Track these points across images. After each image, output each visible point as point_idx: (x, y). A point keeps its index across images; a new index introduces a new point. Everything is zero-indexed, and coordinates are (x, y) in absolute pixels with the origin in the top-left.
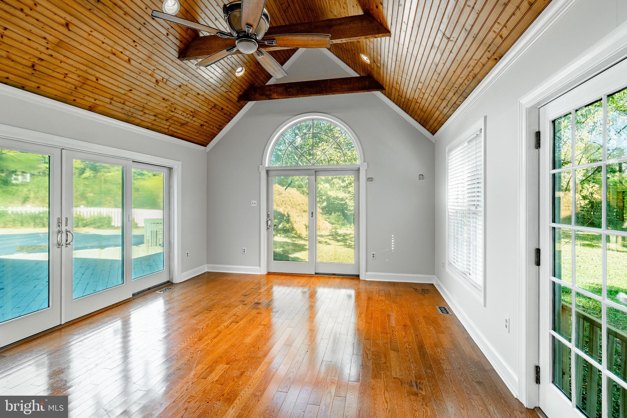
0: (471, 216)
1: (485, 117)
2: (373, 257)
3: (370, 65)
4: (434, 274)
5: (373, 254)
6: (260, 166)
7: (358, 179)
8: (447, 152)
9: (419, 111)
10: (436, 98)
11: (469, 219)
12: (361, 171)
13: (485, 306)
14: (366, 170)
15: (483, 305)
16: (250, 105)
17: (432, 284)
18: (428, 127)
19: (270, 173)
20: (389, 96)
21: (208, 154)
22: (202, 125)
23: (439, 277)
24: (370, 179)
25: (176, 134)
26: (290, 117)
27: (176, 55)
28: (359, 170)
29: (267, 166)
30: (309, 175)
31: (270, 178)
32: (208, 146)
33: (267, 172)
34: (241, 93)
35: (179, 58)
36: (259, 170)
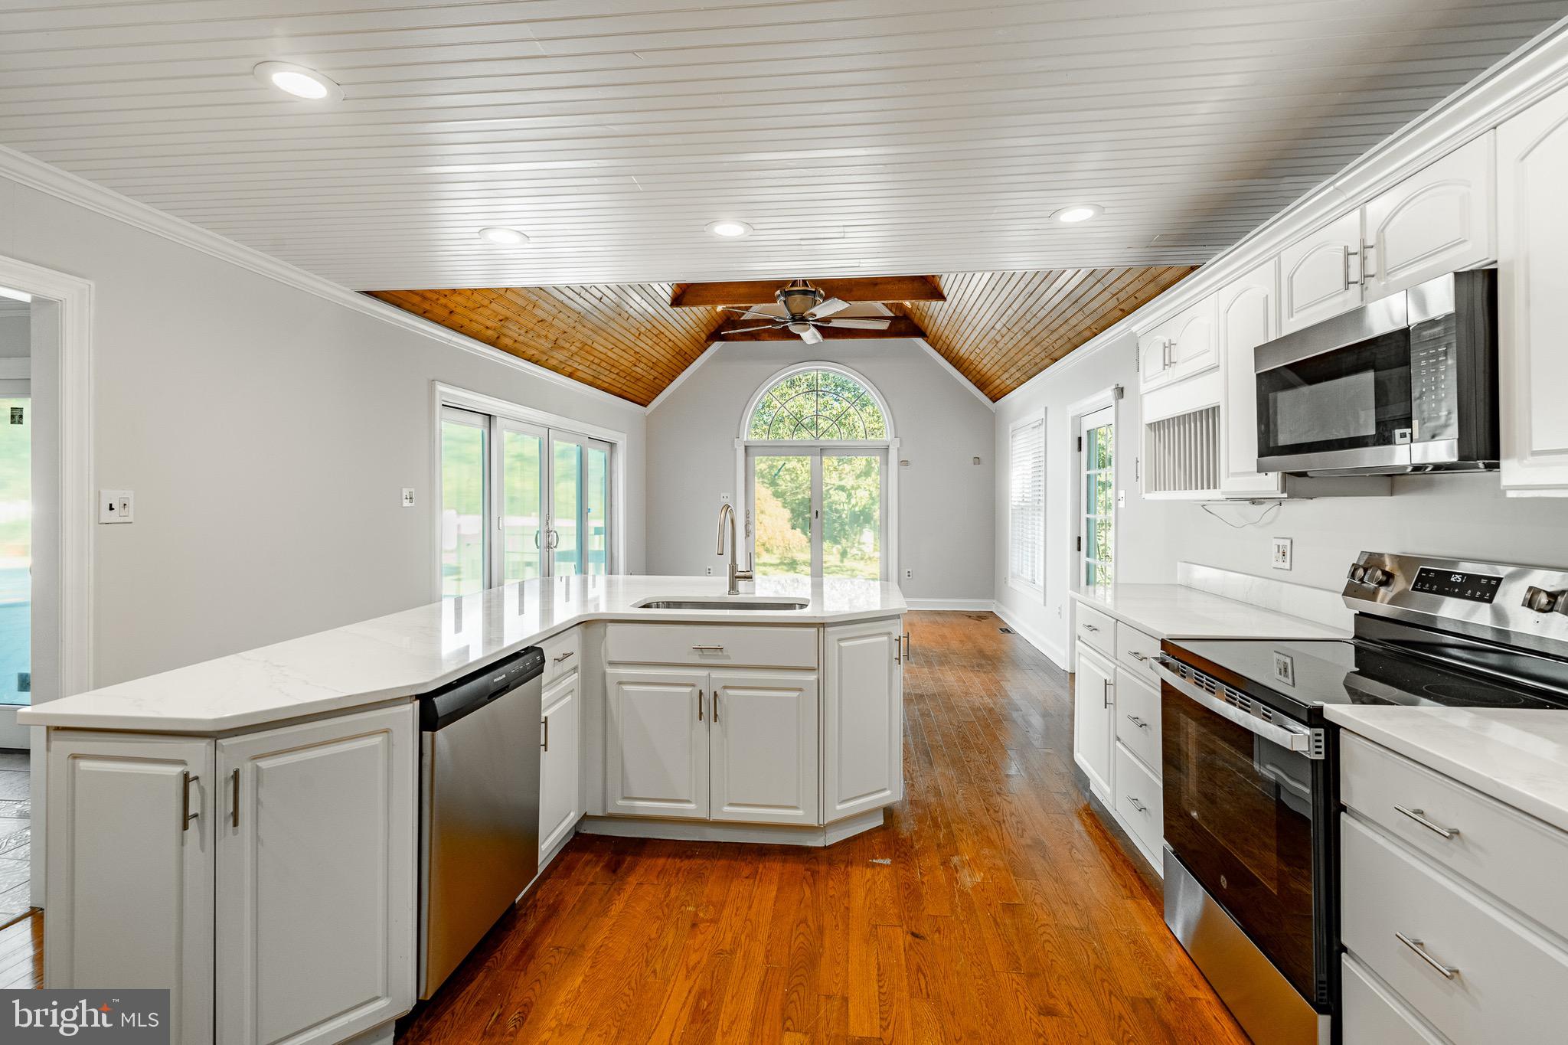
0: (1036, 513)
1: (1046, 408)
2: (909, 576)
3: (911, 310)
4: (993, 598)
5: (909, 572)
6: (736, 440)
7: (886, 461)
8: (1010, 431)
9: (974, 373)
10: (996, 368)
11: (1034, 517)
12: (890, 450)
13: (1045, 605)
14: (898, 449)
15: (1043, 604)
16: (717, 345)
17: (992, 612)
18: (986, 391)
19: (751, 450)
20: (933, 345)
21: (648, 418)
22: (655, 378)
23: (1000, 601)
24: (904, 463)
25: (625, 394)
26: (781, 366)
27: (669, 302)
28: (887, 449)
29: (745, 439)
30: (812, 455)
31: (750, 459)
32: (648, 407)
33: (746, 448)
34: (713, 331)
35: (672, 305)
36: (733, 445)
